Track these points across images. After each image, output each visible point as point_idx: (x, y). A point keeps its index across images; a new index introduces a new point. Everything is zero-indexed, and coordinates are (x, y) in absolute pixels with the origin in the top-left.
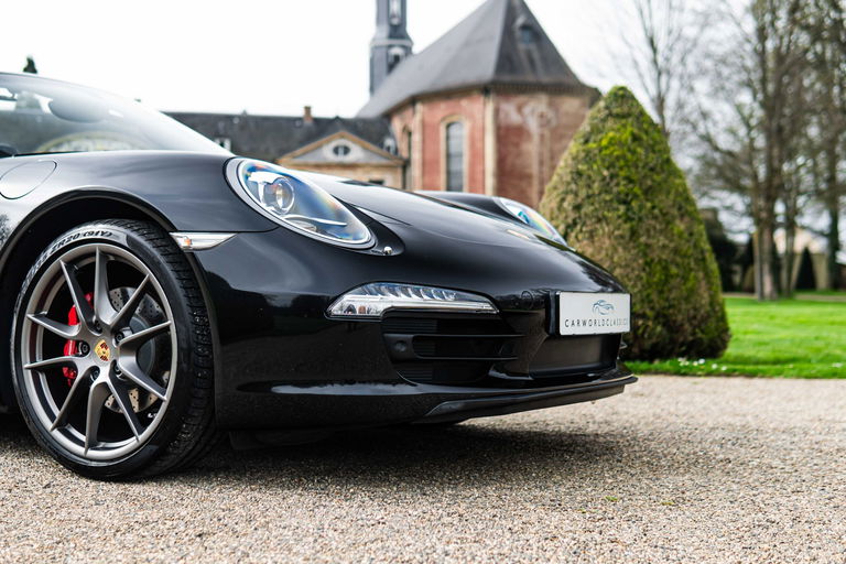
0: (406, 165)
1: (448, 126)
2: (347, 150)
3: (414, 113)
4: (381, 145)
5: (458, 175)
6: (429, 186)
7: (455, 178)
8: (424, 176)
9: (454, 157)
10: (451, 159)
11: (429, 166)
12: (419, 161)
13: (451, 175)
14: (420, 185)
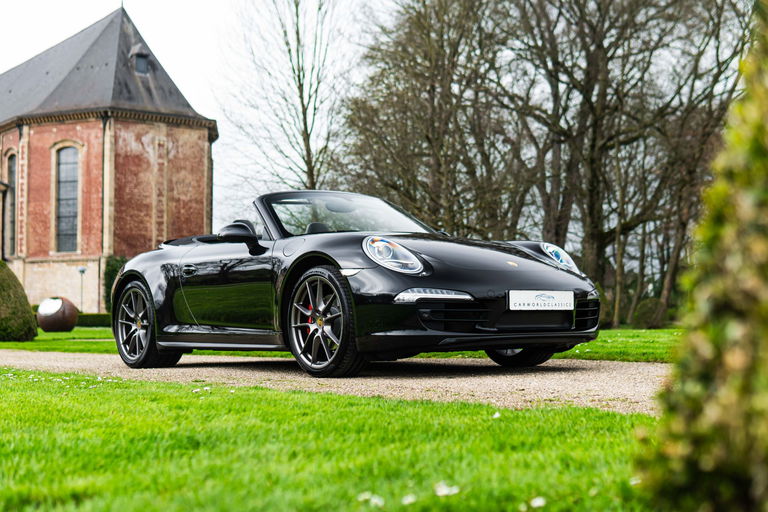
0: (6, 190)
1: (59, 151)
3: (21, 135)
5: (71, 202)
6: (36, 213)
7: (68, 205)
8: (29, 202)
9: (66, 182)
10: (62, 185)
11: (36, 192)
12: (25, 187)
13: (62, 202)
14: (25, 212)
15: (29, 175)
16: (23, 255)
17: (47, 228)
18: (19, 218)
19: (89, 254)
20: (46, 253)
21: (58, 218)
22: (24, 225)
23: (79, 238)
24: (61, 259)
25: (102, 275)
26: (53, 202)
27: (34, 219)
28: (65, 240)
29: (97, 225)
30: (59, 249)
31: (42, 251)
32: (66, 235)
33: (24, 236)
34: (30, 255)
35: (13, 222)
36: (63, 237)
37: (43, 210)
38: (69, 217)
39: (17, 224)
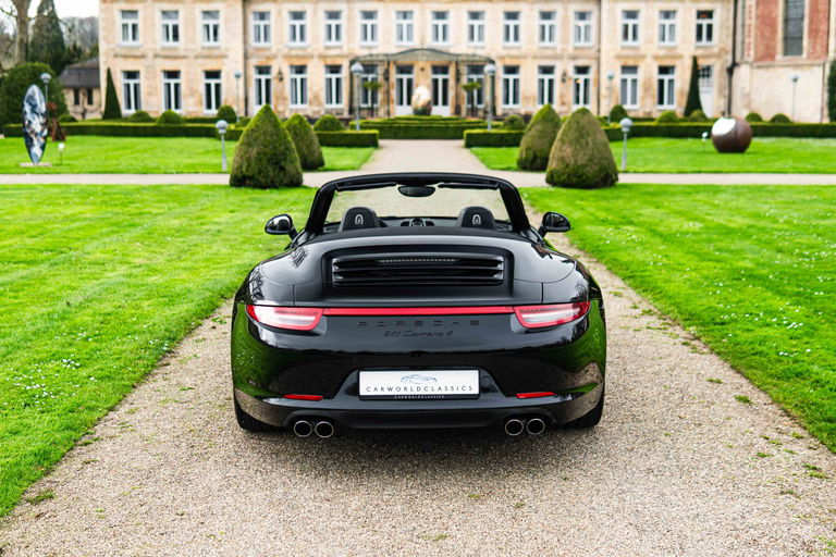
5: (798, 4)
6: (764, 17)
7: (796, 7)
8: (758, 4)
13: (790, 4)
14: (753, 16)
16: (751, 59)
17: (774, 31)
18: (748, 22)
19: (816, 58)
20: (772, 57)
21: (786, 21)
22: (753, 28)
23: (806, 42)
24: (787, 63)
25: (826, 81)
27: (763, 22)
28: (792, 44)
29: (823, 27)
30: (786, 52)
31: (769, 55)
32: (793, 38)
33: (752, 40)
34: (758, 59)
35: (743, 25)
36: (790, 42)
37: (771, 13)
38: (797, 19)
39: (747, 29)
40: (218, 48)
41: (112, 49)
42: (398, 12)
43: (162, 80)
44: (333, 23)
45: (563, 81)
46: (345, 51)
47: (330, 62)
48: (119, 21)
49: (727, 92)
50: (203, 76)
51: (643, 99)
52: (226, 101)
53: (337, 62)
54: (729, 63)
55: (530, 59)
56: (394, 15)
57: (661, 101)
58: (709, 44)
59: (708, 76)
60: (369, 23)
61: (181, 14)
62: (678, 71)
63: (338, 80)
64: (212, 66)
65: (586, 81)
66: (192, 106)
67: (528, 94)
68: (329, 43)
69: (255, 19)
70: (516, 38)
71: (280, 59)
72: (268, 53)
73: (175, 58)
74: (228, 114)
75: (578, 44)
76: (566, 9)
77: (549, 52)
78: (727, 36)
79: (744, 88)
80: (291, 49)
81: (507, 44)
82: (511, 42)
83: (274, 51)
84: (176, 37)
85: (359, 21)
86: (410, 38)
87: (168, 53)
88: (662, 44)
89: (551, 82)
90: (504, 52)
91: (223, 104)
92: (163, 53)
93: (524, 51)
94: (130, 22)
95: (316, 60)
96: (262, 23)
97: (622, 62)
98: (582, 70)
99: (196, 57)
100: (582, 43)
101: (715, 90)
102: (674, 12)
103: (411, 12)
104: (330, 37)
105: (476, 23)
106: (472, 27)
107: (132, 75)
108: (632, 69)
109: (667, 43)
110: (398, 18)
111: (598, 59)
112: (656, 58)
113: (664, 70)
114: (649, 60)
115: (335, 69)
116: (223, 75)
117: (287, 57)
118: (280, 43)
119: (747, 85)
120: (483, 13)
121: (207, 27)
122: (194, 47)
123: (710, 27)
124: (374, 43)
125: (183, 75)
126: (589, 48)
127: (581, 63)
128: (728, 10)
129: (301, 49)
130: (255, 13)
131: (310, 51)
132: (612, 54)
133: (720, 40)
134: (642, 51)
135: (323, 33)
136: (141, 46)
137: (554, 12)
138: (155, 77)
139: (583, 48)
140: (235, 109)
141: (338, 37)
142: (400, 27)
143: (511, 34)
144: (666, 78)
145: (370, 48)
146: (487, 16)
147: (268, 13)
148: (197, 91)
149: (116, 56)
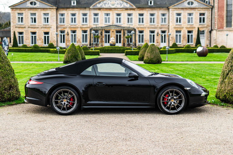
0: (212, 8)
2: (192, 3)
4: (205, 1)
5: (231, 11)
6: (220, 15)
7: (230, 12)
8: (218, 12)
9: (229, 5)
10: (228, 6)
11: (220, 8)
12: (217, 7)
13: (228, 11)
14: (217, 15)
15: (218, 3)
16: (216, 28)
17: (223, 20)
18: (215, 17)
20: (223, 28)
21: (227, 16)
22: (217, 19)
23: (232, 23)
24: (227, 30)
26: (225, 12)
27: (220, 17)
28: (229, 24)
30: (227, 27)
31: (222, 27)
32: (229, 22)
33: (217, 22)
34: (218, 29)
35: (214, 18)
36: (228, 23)
37: (222, 14)
38: (230, 16)
39: (215, 19)
40: (49, 25)
41: (15, 25)
42: (105, 14)
43: (30, 35)
44: (85, 17)
45: (158, 35)
46: (88, 26)
47: (84, 29)
48: (17, 16)
49: (209, 39)
50: (44, 33)
51: (183, 41)
52: (51, 42)
53: (86, 29)
54: (210, 30)
55: (147, 28)
56: (104, 15)
57: (188, 42)
58: (203, 23)
59: (203, 34)
60: (96, 17)
61: (37, 14)
62: (193, 32)
63: (86, 35)
64: (46, 30)
65: (165, 35)
66: (40, 43)
67: (146, 40)
68: (83, 24)
69: (60, 16)
70: (143, 22)
71: (68, 28)
72: (64, 27)
73: (35, 28)
74: (51, 46)
75: (162, 24)
76: (158, 13)
77: (153, 26)
78: (209, 21)
79: (214, 37)
80: (71, 25)
81: (140, 24)
82: (141, 23)
83: (66, 26)
84: (35, 21)
85: (93, 16)
86: (109, 22)
87: (33, 27)
88: (189, 24)
89: (154, 35)
90: (139, 26)
91: (50, 43)
92: (31, 26)
93: (145, 26)
94: (21, 17)
95: (79, 29)
96: (62, 17)
97: (176, 30)
98: (164, 32)
99: (41, 28)
100: (163, 23)
101: (206, 38)
102: (192, 14)
103: (109, 14)
104: (84, 22)
105: (130, 17)
106: (129, 18)
107: (21, 33)
108: (180, 32)
109: (190, 23)
110: (105, 16)
111: (169, 28)
112: (187, 28)
113: (189, 32)
114: (184, 29)
115: (85, 32)
116: (50, 33)
117: (70, 28)
118: (68, 24)
119: (215, 36)
120: (132, 14)
121: (45, 18)
122: (41, 25)
123: (204, 18)
124: (97, 23)
125: (37, 33)
126: (166, 25)
127: (163, 30)
128: (210, 13)
129: (75, 25)
130: (60, 14)
131: (77, 26)
132: (173, 27)
133: (207, 22)
134: (182, 26)
135: (81, 20)
136: (24, 24)
137: (155, 14)
138: (28, 34)
139: (164, 25)
140: (54, 44)
141: (86, 22)
142: (106, 18)
143: (141, 21)
144: (190, 34)
145: (96, 25)
146: (133, 15)
147: (64, 14)
148: (42, 39)
149: (16, 27)
